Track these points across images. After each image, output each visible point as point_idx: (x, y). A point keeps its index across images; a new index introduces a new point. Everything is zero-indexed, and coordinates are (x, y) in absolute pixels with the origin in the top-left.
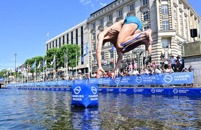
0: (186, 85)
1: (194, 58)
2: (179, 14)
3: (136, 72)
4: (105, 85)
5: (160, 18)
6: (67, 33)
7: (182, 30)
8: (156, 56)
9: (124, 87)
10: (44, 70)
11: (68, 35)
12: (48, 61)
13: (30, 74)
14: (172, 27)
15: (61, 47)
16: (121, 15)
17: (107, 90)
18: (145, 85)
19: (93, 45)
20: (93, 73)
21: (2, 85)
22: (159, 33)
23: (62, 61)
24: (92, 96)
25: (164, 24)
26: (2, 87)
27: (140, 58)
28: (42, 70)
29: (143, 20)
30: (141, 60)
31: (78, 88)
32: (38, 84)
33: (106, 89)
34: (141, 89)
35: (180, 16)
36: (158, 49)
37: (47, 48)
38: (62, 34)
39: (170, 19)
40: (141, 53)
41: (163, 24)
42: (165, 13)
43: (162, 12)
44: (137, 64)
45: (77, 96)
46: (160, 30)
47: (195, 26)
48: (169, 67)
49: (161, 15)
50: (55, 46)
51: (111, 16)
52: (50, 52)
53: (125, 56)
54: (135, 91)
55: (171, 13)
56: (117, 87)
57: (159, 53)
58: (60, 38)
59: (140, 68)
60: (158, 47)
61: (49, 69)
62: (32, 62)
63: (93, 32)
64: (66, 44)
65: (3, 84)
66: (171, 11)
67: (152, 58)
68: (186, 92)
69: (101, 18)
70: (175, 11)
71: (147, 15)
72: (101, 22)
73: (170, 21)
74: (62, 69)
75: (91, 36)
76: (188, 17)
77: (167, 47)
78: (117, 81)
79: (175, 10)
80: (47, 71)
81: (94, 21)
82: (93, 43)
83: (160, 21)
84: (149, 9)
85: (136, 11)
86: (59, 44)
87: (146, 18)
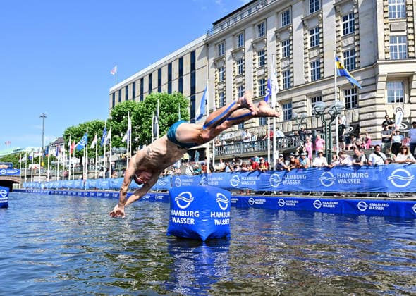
3: (320, 161)
4: (245, 190)
5: (385, 29)
6: (158, 68)
8: (373, 122)
9: (291, 196)
10: (107, 151)
11: (160, 71)
12: (114, 133)
13: (75, 161)
14: (414, 52)
15: (144, 99)
16: (288, 22)
17: (250, 201)
18: (341, 192)
19: (218, 95)
20: (217, 161)
21: (14, 185)
22: (380, 66)
23: (147, 131)
24: (217, 216)
25: (393, 45)
26: (13, 188)
27: (332, 128)
28: (101, 153)
29: (342, 35)
30: (335, 131)
31: (187, 196)
32: (93, 183)
33: (247, 199)
34: (333, 201)
36: (377, 106)
37: (114, 102)
38: (147, 70)
39: (411, 31)
40: (334, 113)
41: (391, 43)
42: (399, 16)
43: (390, 13)
44: (324, 141)
45: (183, 213)
46: (384, 58)
48: (405, 151)
49: (387, 21)
50: (130, 96)
51: (263, 25)
52: (120, 111)
53: (295, 122)
54: (316, 206)
55: (413, 16)
56: (274, 196)
57: (378, 114)
58: (142, 80)
59: (330, 151)
60: (378, 101)
61: (117, 150)
62: (78, 135)
63: (220, 65)
64: (155, 92)
65: (16, 183)
66: (412, 11)
67: (362, 127)
69: (239, 30)
71: (351, 22)
72: (239, 41)
73: (411, 37)
75: (213, 73)
77: (402, 100)
78: (275, 180)
80: (113, 154)
81: (222, 39)
82: (219, 90)
83: (385, 35)
84: (357, 7)
85: (325, 14)
86: (139, 94)
87: (350, 29)
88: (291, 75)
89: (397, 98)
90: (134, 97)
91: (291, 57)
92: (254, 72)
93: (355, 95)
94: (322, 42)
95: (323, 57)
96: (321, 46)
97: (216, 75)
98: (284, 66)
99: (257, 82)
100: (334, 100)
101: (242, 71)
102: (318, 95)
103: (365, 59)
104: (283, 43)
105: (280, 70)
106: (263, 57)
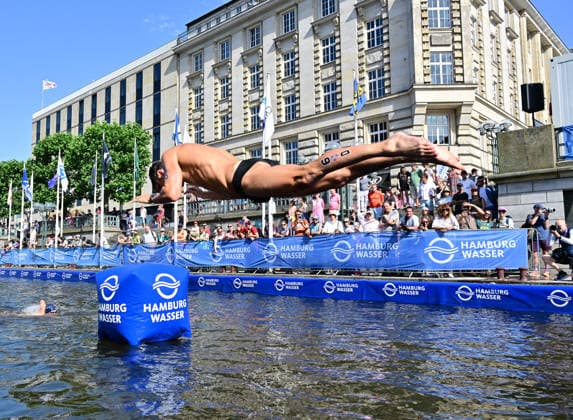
0: (502, 272)
1: (533, 182)
2: (488, 28)
4: (228, 266)
5: (424, 43)
6: (106, 86)
7: (498, 84)
9: (295, 274)
10: (26, 207)
11: (108, 90)
12: (37, 180)
14: (462, 74)
15: (84, 131)
16: (293, 27)
17: (235, 282)
18: (362, 269)
19: (193, 128)
22: (417, 93)
23: (86, 179)
25: (435, 64)
28: (16, 209)
29: (366, 48)
33: (231, 280)
34: (351, 283)
35: (493, 37)
37: (38, 135)
38: (88, 89)
39: (458, 46)
41: (432, 61)
42: (442, 25)
43: (429, 20)
46: (422, 82)
47: (543, 71)
48: (446, 213)
49: (426, 30)
51: (258, 29)
52: (47, 149)
54: (328, 289)
55: (460, 26)
56: (269, 275)
58: (81, 102)
61: (42, 206)
63: (197, 84)
64: (101, 120)
66: (460, 18)
68: (499, 297)
69: (223, 36)
70: (474, 20)
71: (378, 30)
72: (223, 52)
73: (458, 54)
74: (85, 206)
75: (186, 95)
76: (517, 41)
77: (447, 140)
78: (271, 253)
79: (476, 16)
80: (36, 211)
81: (201, 47)
82: (194, 121)
83: (424, 51)
84: (387, 11)
85: (344, 17)
86: (78, 122)
87: (376, 40)
88: (297, 102)
89: (441, 137)
90: (69, 127)
91: (296, 76)
92: (245, 96)
93: (384, 131)
94: (340, 57)
95: (340, 78)
96: (337, 62)
97: (190, 99)
98: (286, 88)
99: (248, 110)
100: (354, 138)
101: (227, 93)
102: (335, 131)
103: (396, 83)
104: (286, 57)
105: (281, 94)
106: (258, 75)
